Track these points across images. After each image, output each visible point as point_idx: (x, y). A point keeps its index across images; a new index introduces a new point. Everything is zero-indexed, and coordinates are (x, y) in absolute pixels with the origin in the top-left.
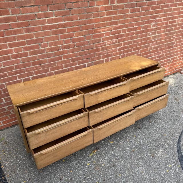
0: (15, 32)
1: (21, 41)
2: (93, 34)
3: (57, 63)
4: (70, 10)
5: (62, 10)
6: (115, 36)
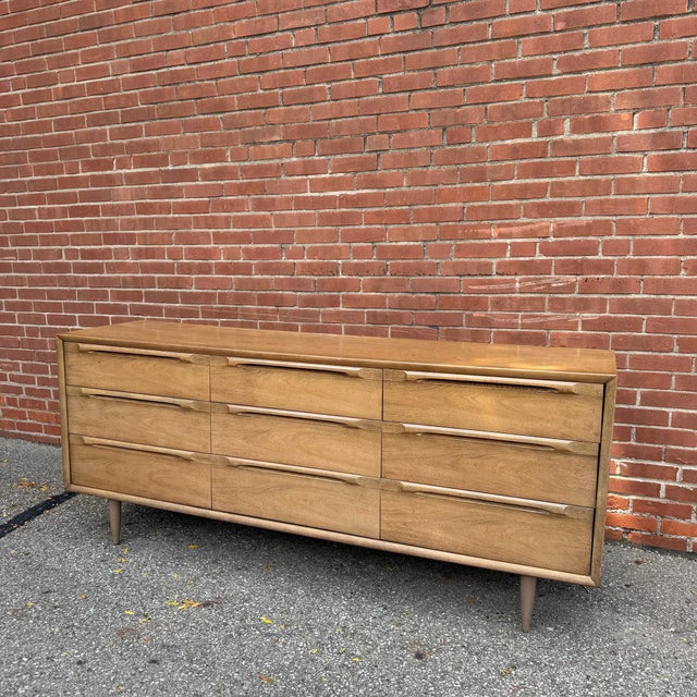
0: (232, 206)
1: (241, 230)
2: (458, 242)
3: (324, 314)
4: (378, 155)
5: (353, 156)
6: (564, 264)
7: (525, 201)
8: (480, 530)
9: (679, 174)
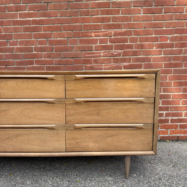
2: (80, 38)
3: (27, 68)
4: (48, 4)
6: (117, 46)
7: (103, 23)
8: (109, 140)
9: (152, 15)
